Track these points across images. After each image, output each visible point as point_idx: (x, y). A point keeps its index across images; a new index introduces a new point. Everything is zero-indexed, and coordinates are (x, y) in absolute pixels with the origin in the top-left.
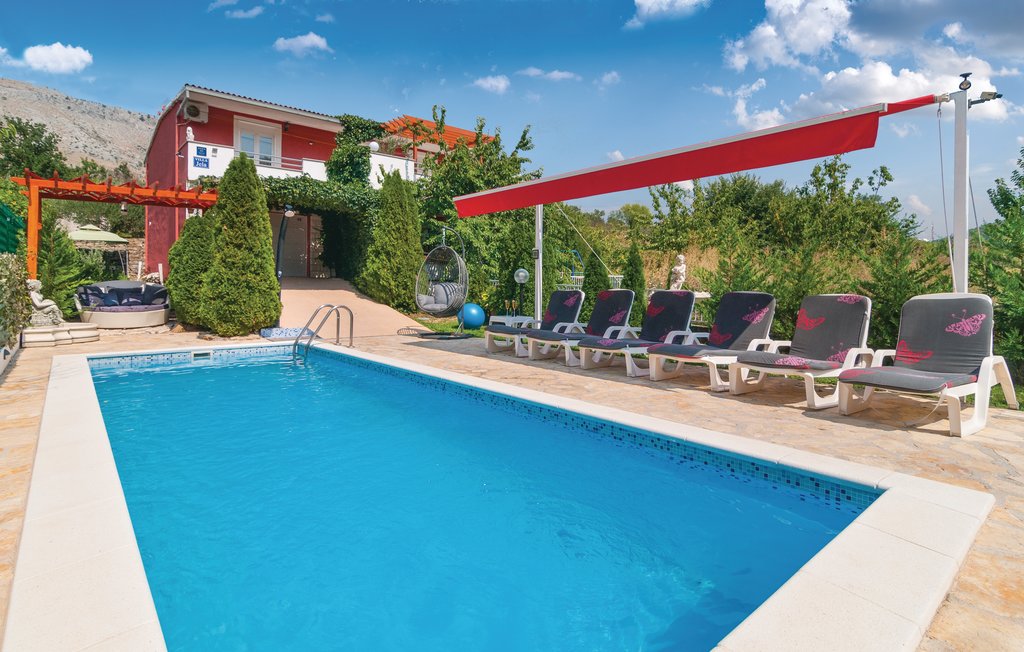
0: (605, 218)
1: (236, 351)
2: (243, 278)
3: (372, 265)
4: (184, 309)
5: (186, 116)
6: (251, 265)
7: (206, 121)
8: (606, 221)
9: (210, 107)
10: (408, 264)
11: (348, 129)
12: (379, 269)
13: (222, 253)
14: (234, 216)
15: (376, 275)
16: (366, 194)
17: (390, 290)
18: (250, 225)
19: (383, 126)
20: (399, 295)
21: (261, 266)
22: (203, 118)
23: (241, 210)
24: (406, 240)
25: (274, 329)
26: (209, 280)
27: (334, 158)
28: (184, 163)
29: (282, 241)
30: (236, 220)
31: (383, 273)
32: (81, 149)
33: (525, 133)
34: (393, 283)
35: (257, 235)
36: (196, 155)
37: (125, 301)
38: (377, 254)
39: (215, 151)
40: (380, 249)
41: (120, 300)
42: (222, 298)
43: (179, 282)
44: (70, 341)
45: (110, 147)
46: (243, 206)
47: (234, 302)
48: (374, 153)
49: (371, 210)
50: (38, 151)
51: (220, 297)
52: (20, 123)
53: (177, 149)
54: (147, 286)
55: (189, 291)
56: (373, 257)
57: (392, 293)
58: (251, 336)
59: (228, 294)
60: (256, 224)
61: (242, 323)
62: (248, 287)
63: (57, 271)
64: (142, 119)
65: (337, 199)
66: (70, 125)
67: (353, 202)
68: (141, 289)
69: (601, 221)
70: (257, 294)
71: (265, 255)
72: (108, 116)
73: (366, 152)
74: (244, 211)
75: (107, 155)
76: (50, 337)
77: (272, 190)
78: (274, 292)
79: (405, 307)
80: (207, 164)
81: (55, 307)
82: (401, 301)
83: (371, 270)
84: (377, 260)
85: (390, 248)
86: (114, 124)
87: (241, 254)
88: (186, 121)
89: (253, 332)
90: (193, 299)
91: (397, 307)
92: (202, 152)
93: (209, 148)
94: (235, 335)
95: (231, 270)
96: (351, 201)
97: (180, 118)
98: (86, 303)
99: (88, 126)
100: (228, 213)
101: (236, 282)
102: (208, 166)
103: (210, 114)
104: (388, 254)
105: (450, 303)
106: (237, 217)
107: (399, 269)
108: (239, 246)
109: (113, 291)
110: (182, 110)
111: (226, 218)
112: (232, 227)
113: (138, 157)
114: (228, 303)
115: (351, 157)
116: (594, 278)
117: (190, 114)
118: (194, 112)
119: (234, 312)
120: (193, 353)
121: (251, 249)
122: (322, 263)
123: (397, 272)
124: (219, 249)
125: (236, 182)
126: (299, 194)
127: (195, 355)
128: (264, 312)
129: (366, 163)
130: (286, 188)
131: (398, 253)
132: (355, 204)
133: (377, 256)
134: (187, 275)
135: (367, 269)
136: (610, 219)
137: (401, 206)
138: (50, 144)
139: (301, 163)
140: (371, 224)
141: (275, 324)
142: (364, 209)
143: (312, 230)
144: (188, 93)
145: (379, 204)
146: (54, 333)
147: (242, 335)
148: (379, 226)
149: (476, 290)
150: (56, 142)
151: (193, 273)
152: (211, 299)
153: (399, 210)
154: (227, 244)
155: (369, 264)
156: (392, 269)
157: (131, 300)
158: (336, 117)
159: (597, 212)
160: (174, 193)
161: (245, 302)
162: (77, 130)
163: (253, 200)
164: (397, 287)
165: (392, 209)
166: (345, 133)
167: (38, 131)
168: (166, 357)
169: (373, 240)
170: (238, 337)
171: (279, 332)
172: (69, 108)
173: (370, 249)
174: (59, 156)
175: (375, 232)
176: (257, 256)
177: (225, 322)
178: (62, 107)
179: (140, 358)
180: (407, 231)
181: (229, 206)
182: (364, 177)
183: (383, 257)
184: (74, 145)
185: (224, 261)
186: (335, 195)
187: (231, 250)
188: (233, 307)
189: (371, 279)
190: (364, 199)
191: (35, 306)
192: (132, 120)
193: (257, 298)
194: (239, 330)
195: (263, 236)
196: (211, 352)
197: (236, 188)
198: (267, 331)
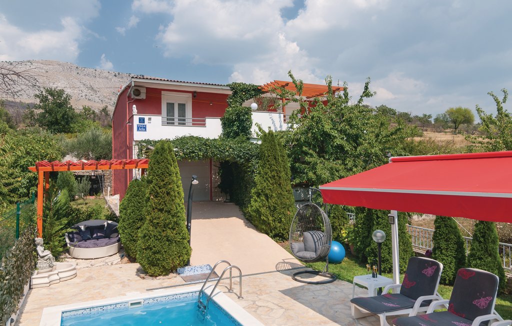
0: (432, 120)
1: (159, 299)
2: (163, 234)
3: (255, 204)
4: (128, 247)
5: (133, 96)
6: (170, 223)
7: (145, 98)
8: (433, 123)
9: (147, 88)
10: (281, 203)
11: (235, 93)
12: (260, 207)
13: (150, 216)
14: (158, 189)
15: (257, 211)
16: (249, 150)
17: (269, 224)
18: (168, 194)
19: (259, 88)
20: (276, 228)
21: (176, 223)
22: (143, 96)
23: (162, 183)
24: (280, 185)
25: (187, 267)
26: (142, 235)
27: (226, 116)
28: (131, 128)
29: (190, 200)
30: (159, 191)
31: (263, 210)
32: (84, 97)
33: (367, 84)
34: (271, 218)
35: (173, 200)
36: (138, 124)
37: (95, 235)
38: (259, 195)
39: (150, 119)
40: (260, 191)
41: (92, 235)
42: (151, 249)
43: (126, 228)
44: (58, 281)
45: (99, 94)
46: (163, 181)
47: (159, 252)
48: (255, 111)
49: (254, 161)
50: (60, 105)
51: (149, 248)
52: (51, 91)
53: (128, 118)
54: (108, 224)
55: (131, 235)
56: (255, 197)
57: (270, 226)
58: (171, 275)
59: (154, 247)
60: (172, 193)
61: (164, 267)
62: (168, 240)
63: (55, 223)
64: (115, 76)
65: (229, 156)
66: (79, 83)
67: (240, 157)
68: (105, 225)
69: (429, 122)
70: (174, 244)
71: (179, 214)
72: (97, 76)
73: (248, 111)
74: (164, 184)
75: (97, 99)
76: (46, 280)
77: (185, 154)
78: (186, 241)
79: (280, 237)
80: (145, 128)
81: (51, 256)
82: (277, 232)
83: (254, 208)
84: (259, 200)
85: (267, 192)
86: (101, 80)
87: (162, 216)
88: (133, 99)
89: (172, 272)
90: (134, 241)
91: (274, 237)
92: (142, 120)
93: (146, 118)
94: (160, 275)
95: (156, 228)
96: (239, 156)
97: (129, 97)
98: (71, 240)
99: (87, 83)
100: (154, 187)
101: (159, 237)
102: (145, 130)
103: (147, 93)
104: (266, 196)
105: (319, 253)
106: (160, 189)
107: (275, 207)
108: (161, 210)
109: (87, 228)
110: (130, 93)
111: (153, 190)
112: (156, 197)
113: (113, 99)
114: (154, 253)
115: (238, 115)
116: (444, 230)
117: (134, 94)
118: (137, 93)
119: (159, 259)
120: (130, 303)
121: (169, 212)
122: (220, 190)
123: (273, 210)
124: (149, 213)
125: (159, 163)
126: (203, 156)
127: (132, 304)
128: (179, 257)
129: (249, 120)
130: (193, 152)
131: (274, 195)
132: (241, 158)
133: (258, 197)
134: (130, 223)
135: (252, 206)
136: (436, 120)
137: (275, 159)
138: (66, 101)
139: (204, 121)
140: (253, 171)
141: (187, 263)
142: (248, 160)
143: (213, 167)
144: (133, 83)
145: (259, 156)
146: (48, 277)
147: (164, 275)
148: (259, 173)
149: (337, 224)
150: (69, 100)
151: (134, 222)
152: (144, 249)
153: (273, 162)
154: (154, 209)
155: (253, 203)
156: (269, 207)
157: (99, 234)
158: (227, 86)
159: (425, 116)
160: (122, 166)
161: (165, 252)
162: (82, 86)
163: (170, 175)
164: (274, 221)
165: (268, 161)
166: (233, 96)
167: (61, 92)
168: (112, 307)
169: (255, 185)
170: (161, 277)
171: (189, 269)
172: (78, 73)
173: (253, 191)
174: (71, 108)
175: (257, 178)
176: (173, 216)
177: (153, 266)
178: (75, 73)
179: (96, 309)
180: (280, 177)
181: (154, 181)
182: (248, 130)
183: (263, 198)
184: (80, 95)
185: (152, 222)
186: (227, 153)
187: (156, 214)
188: (158, 256)
189: (254, 214)
190: (248, 154)
191: (40, 256)
192: (110, 77)
193: (174, 247)
194: (162, 272)
195: (177, 201)
196: (142, 301)
197: (159, 168)
198: (182, 269)
